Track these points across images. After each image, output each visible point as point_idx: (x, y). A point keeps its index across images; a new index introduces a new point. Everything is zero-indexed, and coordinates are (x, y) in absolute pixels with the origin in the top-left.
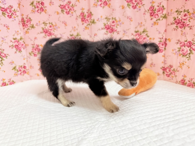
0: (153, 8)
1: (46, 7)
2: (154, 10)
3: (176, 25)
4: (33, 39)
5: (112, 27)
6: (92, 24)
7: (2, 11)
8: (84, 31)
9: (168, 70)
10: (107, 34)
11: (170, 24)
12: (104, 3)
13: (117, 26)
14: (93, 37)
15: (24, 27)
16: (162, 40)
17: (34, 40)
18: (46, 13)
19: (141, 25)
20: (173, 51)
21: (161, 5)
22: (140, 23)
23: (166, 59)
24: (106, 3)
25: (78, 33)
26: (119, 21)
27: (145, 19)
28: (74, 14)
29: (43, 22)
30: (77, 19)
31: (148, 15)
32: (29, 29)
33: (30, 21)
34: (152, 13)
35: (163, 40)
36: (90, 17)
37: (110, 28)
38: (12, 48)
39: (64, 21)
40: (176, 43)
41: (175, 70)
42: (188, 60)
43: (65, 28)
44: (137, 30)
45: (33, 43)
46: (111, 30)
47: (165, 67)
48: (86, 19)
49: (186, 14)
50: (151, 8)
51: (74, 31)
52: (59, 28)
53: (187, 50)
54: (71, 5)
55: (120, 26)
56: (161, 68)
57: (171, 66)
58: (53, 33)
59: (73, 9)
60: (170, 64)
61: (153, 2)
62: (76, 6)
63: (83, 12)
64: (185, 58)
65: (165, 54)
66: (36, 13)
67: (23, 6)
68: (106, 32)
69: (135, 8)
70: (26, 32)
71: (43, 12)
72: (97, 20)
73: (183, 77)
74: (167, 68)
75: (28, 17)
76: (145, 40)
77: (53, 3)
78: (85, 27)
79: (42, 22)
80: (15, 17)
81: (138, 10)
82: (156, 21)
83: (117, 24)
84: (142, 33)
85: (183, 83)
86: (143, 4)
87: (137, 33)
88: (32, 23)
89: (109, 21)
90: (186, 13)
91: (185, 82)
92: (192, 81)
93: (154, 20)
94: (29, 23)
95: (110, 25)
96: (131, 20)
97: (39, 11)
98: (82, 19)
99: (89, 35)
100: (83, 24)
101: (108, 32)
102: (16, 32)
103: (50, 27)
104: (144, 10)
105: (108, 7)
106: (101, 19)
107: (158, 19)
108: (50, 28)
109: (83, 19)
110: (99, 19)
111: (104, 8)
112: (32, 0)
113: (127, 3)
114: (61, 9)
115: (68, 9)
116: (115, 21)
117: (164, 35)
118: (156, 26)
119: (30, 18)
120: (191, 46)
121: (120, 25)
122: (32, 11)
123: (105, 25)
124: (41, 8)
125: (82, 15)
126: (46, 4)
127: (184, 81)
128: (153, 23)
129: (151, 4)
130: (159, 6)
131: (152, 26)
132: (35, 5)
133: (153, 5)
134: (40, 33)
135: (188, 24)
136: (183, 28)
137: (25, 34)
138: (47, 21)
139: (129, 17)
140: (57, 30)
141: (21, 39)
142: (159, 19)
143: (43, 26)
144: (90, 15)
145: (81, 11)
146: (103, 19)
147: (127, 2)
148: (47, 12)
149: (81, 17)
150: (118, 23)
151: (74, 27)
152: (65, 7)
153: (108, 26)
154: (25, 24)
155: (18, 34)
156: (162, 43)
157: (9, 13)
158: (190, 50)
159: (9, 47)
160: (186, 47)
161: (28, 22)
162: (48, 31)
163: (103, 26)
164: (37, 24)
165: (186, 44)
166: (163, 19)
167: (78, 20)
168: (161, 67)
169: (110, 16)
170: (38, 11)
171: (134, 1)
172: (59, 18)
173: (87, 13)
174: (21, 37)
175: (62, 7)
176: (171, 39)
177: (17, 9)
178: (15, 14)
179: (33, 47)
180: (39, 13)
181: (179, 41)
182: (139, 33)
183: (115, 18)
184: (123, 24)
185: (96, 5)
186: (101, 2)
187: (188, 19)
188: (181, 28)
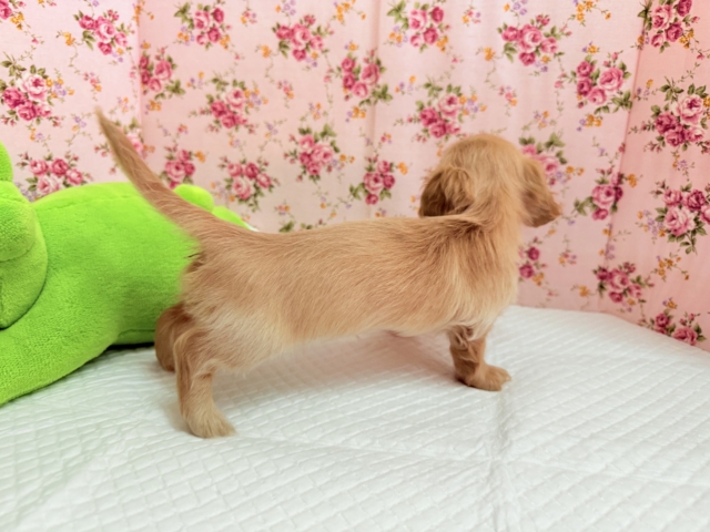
0: (591, 70)
1: (228, 27)
2: (592, 74)
3: (660, 132)
4: (173, 131)
5: (444, 116)
6: (380, 101)
7: (83, 26)
8: (347, 120)
9: (617, 280)
10: (424, 140)
11: (640, 127)
12: (425, 33)
13: (460, 115)
14: (376, 145)
15: (146, 87)
16: (609, 178)
17: (178, 135)
18: (226, 47)
19: (544, 122)
20: (641, 217)
21: (618, 63)
22: (541, 112)
23: (612, 243)
24: (431, 35)
25: (326, 127)
26: (472, 101)
27: (558, 103)
28: (321, 60)
29: (214, 76)
30: (327, 78)
31: (570, 89)
32: (162, 95)
33: (168, 68)
34: (586, 84)
35: (611, 179)
36: (373, 77)
37: (435, 121)
38: (103, 154)
39: (286, 82)
40: (652, 192)
41: (642, 280)
42: (687, 252)
43: (287, 106)
44: (527, 137)
45: (171, 145)
46: (439, 126)
47: (610, 270)
48: (361, 81)
49: (694, 100)
50: (585, 68)
51: (316, 117)
52: (266, 102)
53: (687, 220)
54: (313, 28)
55: (473, 117)
56: (595, 272)
57: (629, 268)
58: (244, 116)
59: (320, 45)
60: (625, 260)
61: (593, 48)
62: (332, 33)
63: (353, 56)
64: (676, 244)
65: (611, 226)
66: (194, 44)
67: (152, 17)
68: (421, 133)
69: (530, 61)
70: (153, 103)
71: (218, 43)
72: (397, 90)
73: (665, 308)
74: (617, 271)
75: (165, 57)
76: (553, 171)
77: (254, 15)
78: (352, 110)
79: (209, 76)
80: (121, 52)
81: (538, 69)
82: (595, 113)
83: (462, 109)
84: (543, 147)
85: (663, 326)
86: (557, 51)
87: (528, 147)
88: (174, 78)
89: (436, 96)
90: (694, 96)
91: (671, 324)
92: (694, 324)
93: (591, 107)
94: (165, 74)
95: (437, 109)
96: (514, 99)
97: (205, 39)
98: (346, 80)
99: (364, 135)
100: (347, 97)
101: (430, 132)
102: (120, 102)
103: (237, 95)
104: (560, 73)
105: (439, 49)
106: (411, 88)
107: (601, 106)
108: (237, 101)
109: (350, 83)
110: (402, 85)
111: (425, 50)
112: (183, 1)
113: (504, 42)
114: (278, 40)
115: (304, 43)
116: (458, 99)
117: (617, 163)
118: (592, 130)
119: (170, 60)
120: (699, 208)
121: (472, 113)
122: (180, 35)
123: (422, 108)
124: (213, 29)
125: (347, 67)
126: (232, 16)
127: (669, 318)
128: (586, 118)
129: (585, 55)
130: (612, 64)
131: (579, 129)
132: (193, 16)
133: (592, 59)
134: (198, 111)
135: (698, 133)
136: (682, 145)
137: (145, 109)
138: (227, 74)
139: (506, 91)
140: (258, 109)
141: (133, 126)
142: (606, 108)
143: (212, 89)
144: (375, 69)
145: (344, 54)
146: (417, 89)
147: (506, 38)
148: (229, 44)
149: (344, 74)
150: (466, 105)
151: (315, 104)
152: (292, 32)
153: (432, 111)
154: (152, 78)
155: (125, 110)
156: (606, 187)
157: (105, 37)
158: (696, 220)
159: (93, 151)
160: (684, 208)
161: (161, 71)
162: (226, 109)
163: (414, 112)
164: (192, 80)
165: (685, 199)
166: (617, 109)
167: (331, 81)
168: (596, 268)
169: (441, 78)
170: (199, 37)
171: (527, 38)
172: (267, 70)
173: (367, 61)
174: (134, 120)
175: (284, 34)
176: (637, 176)
177: (131, 25)
178: (121, 40)
179: (171, 158)
180: (203, 46)
181: (663, 187)
182: (535, 145)
183: (458, 89)
184: (483, 110)
185: (399, 39)
186: (417, 30)
187: (701, 116)
188: (675, 145)
